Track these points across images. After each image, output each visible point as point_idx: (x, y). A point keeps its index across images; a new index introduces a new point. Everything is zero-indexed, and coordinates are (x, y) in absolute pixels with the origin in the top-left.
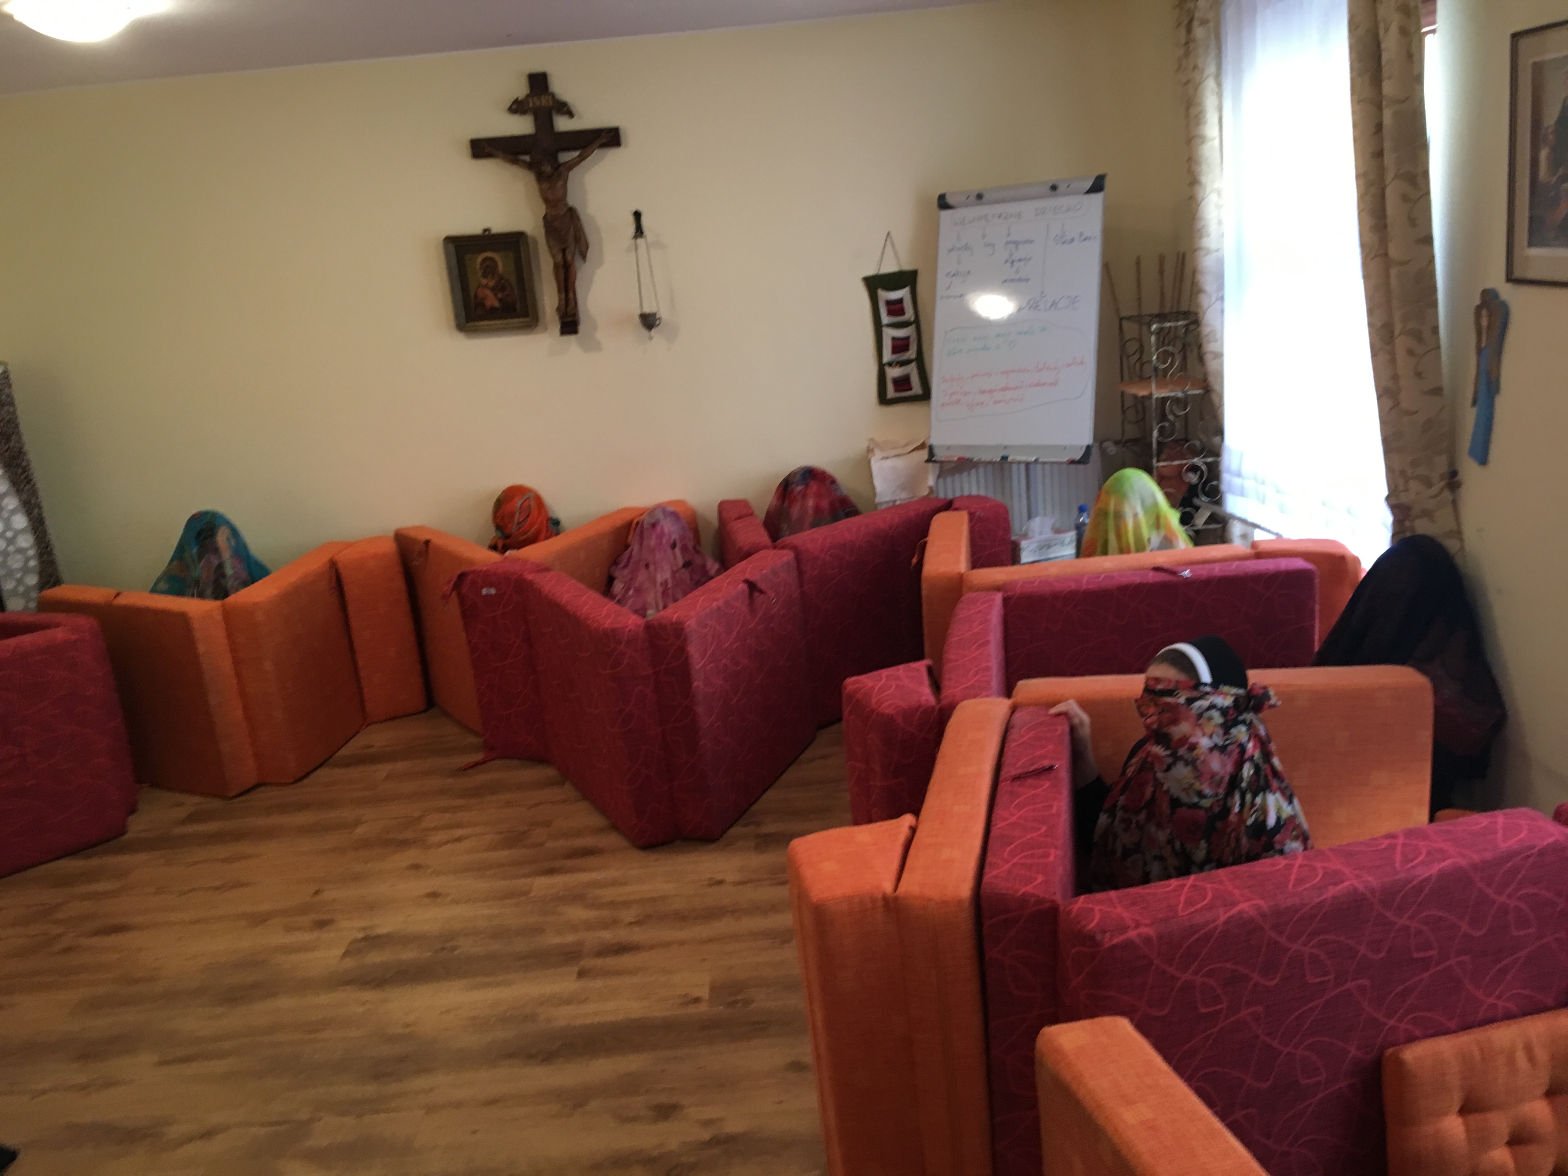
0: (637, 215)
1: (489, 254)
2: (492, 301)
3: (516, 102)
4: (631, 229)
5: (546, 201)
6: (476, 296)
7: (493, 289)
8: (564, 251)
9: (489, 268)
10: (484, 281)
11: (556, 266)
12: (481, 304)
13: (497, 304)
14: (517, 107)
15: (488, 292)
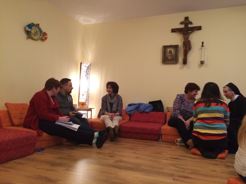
0: (203, 43)
1: (171, 49)
2: (170, 58)
3: (182, 22)
4: (201, 45)
5: (184, 38)
6: (167, 57)
7: (170, 56)
8: (186, 48)
9: (170, 52)
10: (169, 54)
11: (184, 51)
12: (167, 58)
13: (171, 58)
14: (182, 23)
15: (169, 56)
